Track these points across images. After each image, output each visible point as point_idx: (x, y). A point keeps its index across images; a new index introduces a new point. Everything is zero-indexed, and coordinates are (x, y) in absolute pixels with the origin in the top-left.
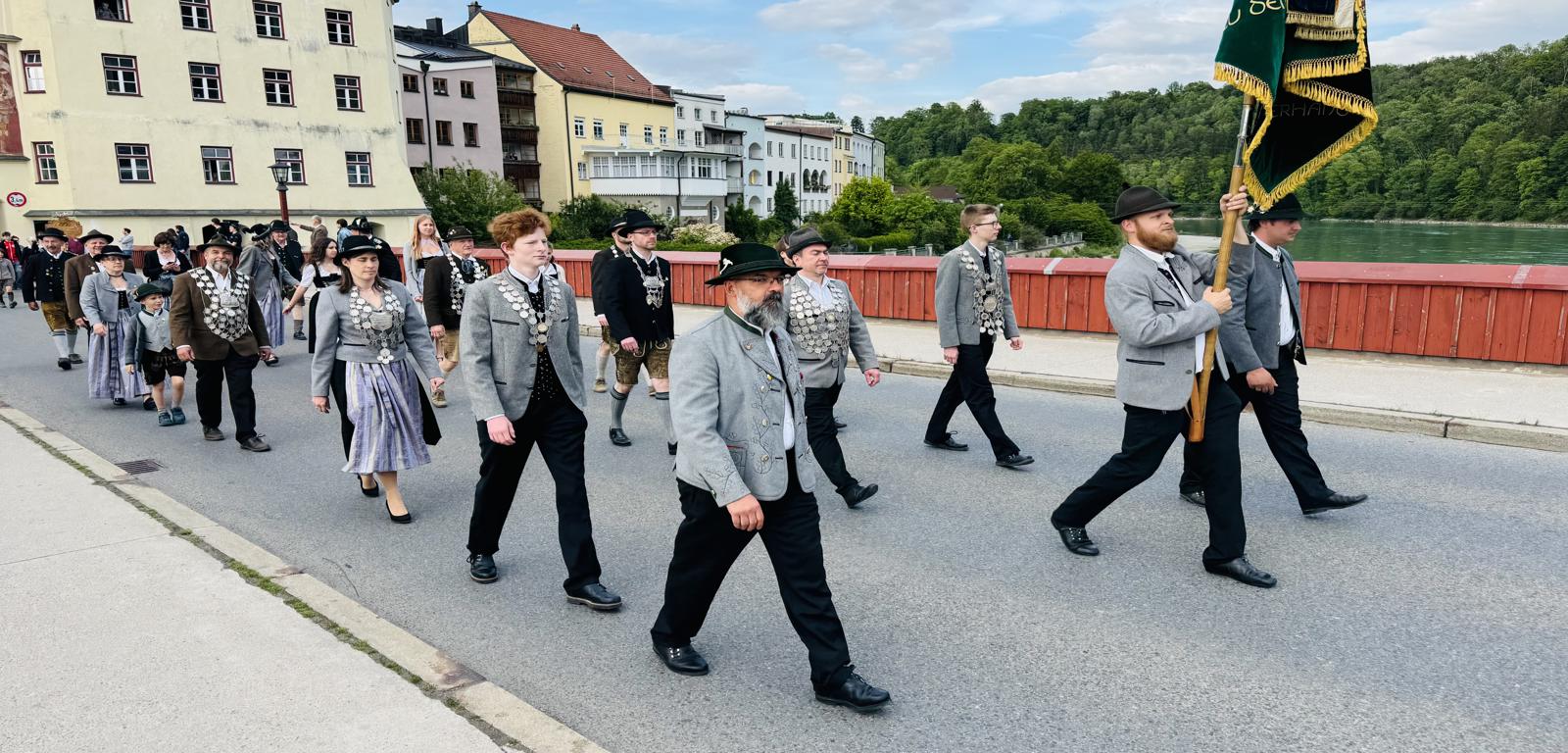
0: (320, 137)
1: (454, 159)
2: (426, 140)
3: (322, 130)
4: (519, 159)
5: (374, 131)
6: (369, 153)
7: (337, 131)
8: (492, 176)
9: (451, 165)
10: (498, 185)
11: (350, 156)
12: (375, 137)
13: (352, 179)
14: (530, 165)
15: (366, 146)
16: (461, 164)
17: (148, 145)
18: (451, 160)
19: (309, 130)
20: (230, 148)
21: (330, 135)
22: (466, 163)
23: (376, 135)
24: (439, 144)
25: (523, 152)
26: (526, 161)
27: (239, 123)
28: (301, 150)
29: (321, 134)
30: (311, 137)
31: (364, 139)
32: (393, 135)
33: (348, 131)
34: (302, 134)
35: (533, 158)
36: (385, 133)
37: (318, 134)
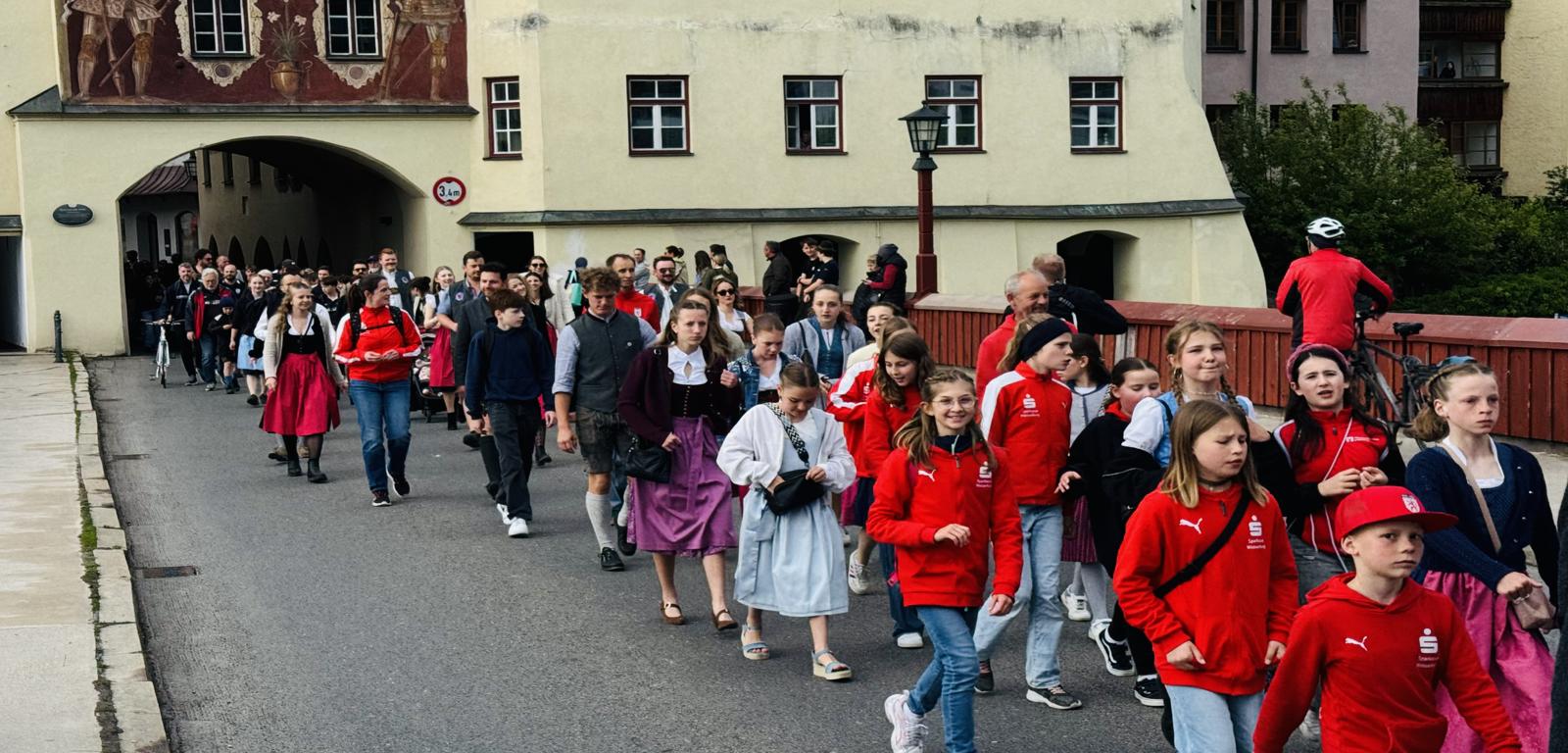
0: (1020, 48)
1: (1307, 84)
2: (1247, 44)
3: (1026, 31)
4: (1458, 76)
5: (1137, 29)
6: (1119, 79)
7: (1056, 33)
8: (1392, 120)
9: (1298, 95)
10: (1403, 139)
11: (1079, 87)
12: (1136, 42)
13: (1079, 136)
14: (1482, 89)
15: (1117, 64)
16: (1321, 95)
17: (686, 78)
18: (1301, 83)
19: (999, 33)
20: (839, 78)
21: (1042, 41)
22: (1334, 91)
23: (1139, 36)
24: (1275, 50)
25: (1467, 59)
26: (1471, 80)
27: (860, 25)
28: (979, 78)
29: (1021, 40)
30: (1001, 48)
31: (1113, 49)
32: (1178, 36)
33: (1078, 33)
34: (983, 42)
35: (1492, 73)
36: (1157, 32)
37: (1016, 41)
